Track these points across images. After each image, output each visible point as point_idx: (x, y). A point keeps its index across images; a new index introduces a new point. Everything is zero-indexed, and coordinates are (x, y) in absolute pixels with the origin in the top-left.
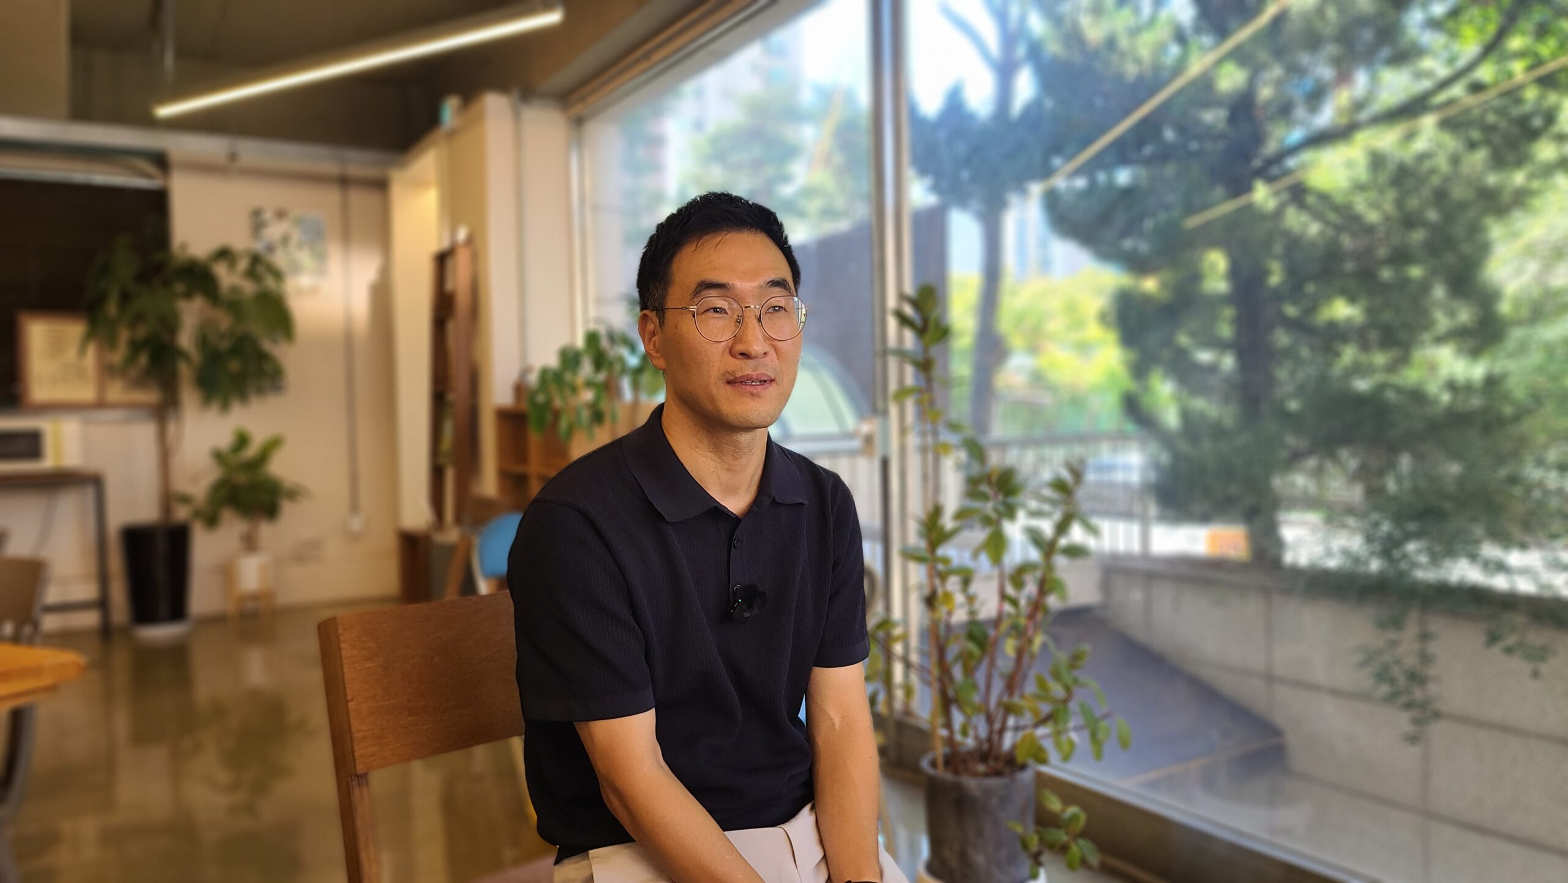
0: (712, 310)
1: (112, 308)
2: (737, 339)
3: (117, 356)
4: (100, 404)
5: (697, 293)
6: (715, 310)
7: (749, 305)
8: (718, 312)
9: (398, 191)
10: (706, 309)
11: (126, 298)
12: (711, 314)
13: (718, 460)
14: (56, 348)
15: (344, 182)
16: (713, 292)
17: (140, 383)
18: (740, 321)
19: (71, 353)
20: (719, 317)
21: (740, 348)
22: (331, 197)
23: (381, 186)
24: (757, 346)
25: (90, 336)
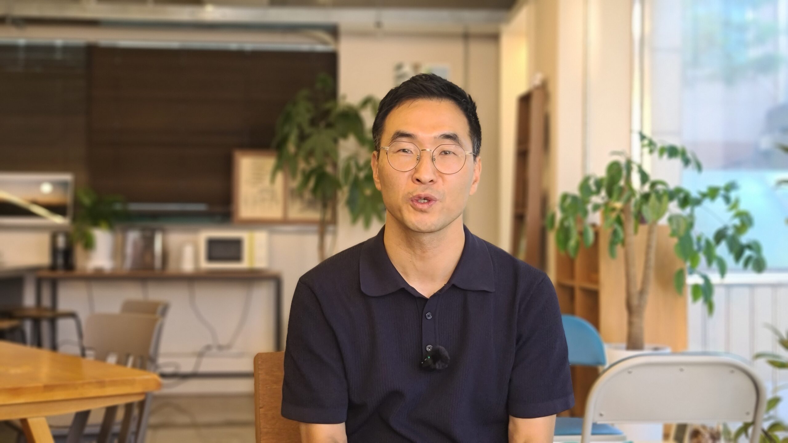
0: (402, 151)
1: (291, 148)
2: (416, 170)
3: (295, 184)
4: (285, 221)
5: (394, 139)
6: (404, 150)
7: (425, 149)
8: (406, 152)
9: (506, 41)
10: (398, 149)
11: (302, 138)
12: (402, 153)
13: (412, 253)
14: (257, 177)
15: (466, 37)
16: (404, 139)
17: (311, 204)
18: (419, 159)
19: (267, 181)
20: (406, 156)
21: (417, 176)
23: (495, 38)
24: (426, 175)
25: (277, 168)
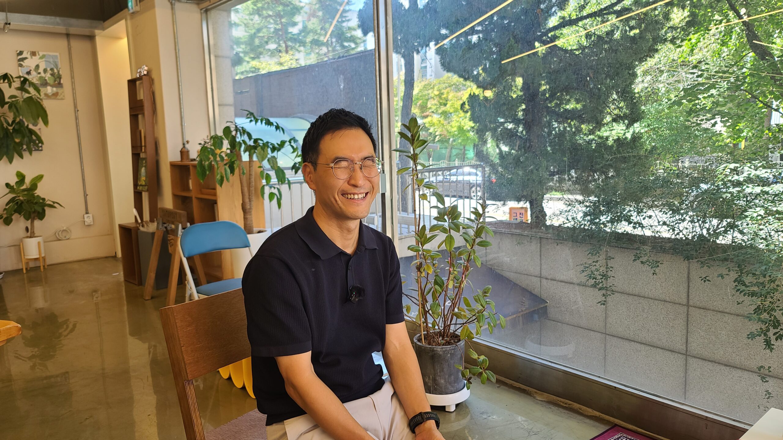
15: (68, 36)
18: (352, 170)
21: (353, 182)
22: (62, 43)
23: (91, 38)
